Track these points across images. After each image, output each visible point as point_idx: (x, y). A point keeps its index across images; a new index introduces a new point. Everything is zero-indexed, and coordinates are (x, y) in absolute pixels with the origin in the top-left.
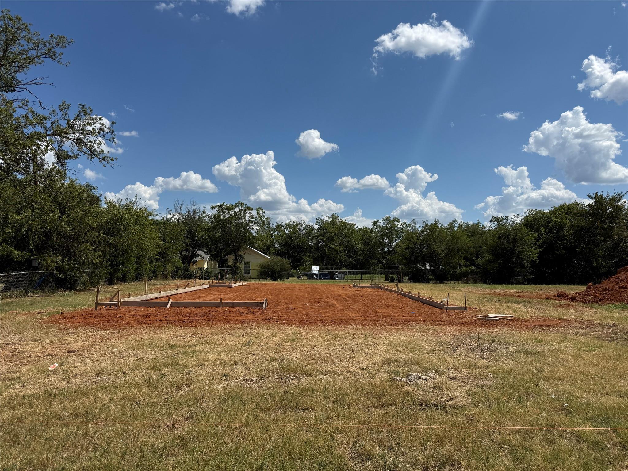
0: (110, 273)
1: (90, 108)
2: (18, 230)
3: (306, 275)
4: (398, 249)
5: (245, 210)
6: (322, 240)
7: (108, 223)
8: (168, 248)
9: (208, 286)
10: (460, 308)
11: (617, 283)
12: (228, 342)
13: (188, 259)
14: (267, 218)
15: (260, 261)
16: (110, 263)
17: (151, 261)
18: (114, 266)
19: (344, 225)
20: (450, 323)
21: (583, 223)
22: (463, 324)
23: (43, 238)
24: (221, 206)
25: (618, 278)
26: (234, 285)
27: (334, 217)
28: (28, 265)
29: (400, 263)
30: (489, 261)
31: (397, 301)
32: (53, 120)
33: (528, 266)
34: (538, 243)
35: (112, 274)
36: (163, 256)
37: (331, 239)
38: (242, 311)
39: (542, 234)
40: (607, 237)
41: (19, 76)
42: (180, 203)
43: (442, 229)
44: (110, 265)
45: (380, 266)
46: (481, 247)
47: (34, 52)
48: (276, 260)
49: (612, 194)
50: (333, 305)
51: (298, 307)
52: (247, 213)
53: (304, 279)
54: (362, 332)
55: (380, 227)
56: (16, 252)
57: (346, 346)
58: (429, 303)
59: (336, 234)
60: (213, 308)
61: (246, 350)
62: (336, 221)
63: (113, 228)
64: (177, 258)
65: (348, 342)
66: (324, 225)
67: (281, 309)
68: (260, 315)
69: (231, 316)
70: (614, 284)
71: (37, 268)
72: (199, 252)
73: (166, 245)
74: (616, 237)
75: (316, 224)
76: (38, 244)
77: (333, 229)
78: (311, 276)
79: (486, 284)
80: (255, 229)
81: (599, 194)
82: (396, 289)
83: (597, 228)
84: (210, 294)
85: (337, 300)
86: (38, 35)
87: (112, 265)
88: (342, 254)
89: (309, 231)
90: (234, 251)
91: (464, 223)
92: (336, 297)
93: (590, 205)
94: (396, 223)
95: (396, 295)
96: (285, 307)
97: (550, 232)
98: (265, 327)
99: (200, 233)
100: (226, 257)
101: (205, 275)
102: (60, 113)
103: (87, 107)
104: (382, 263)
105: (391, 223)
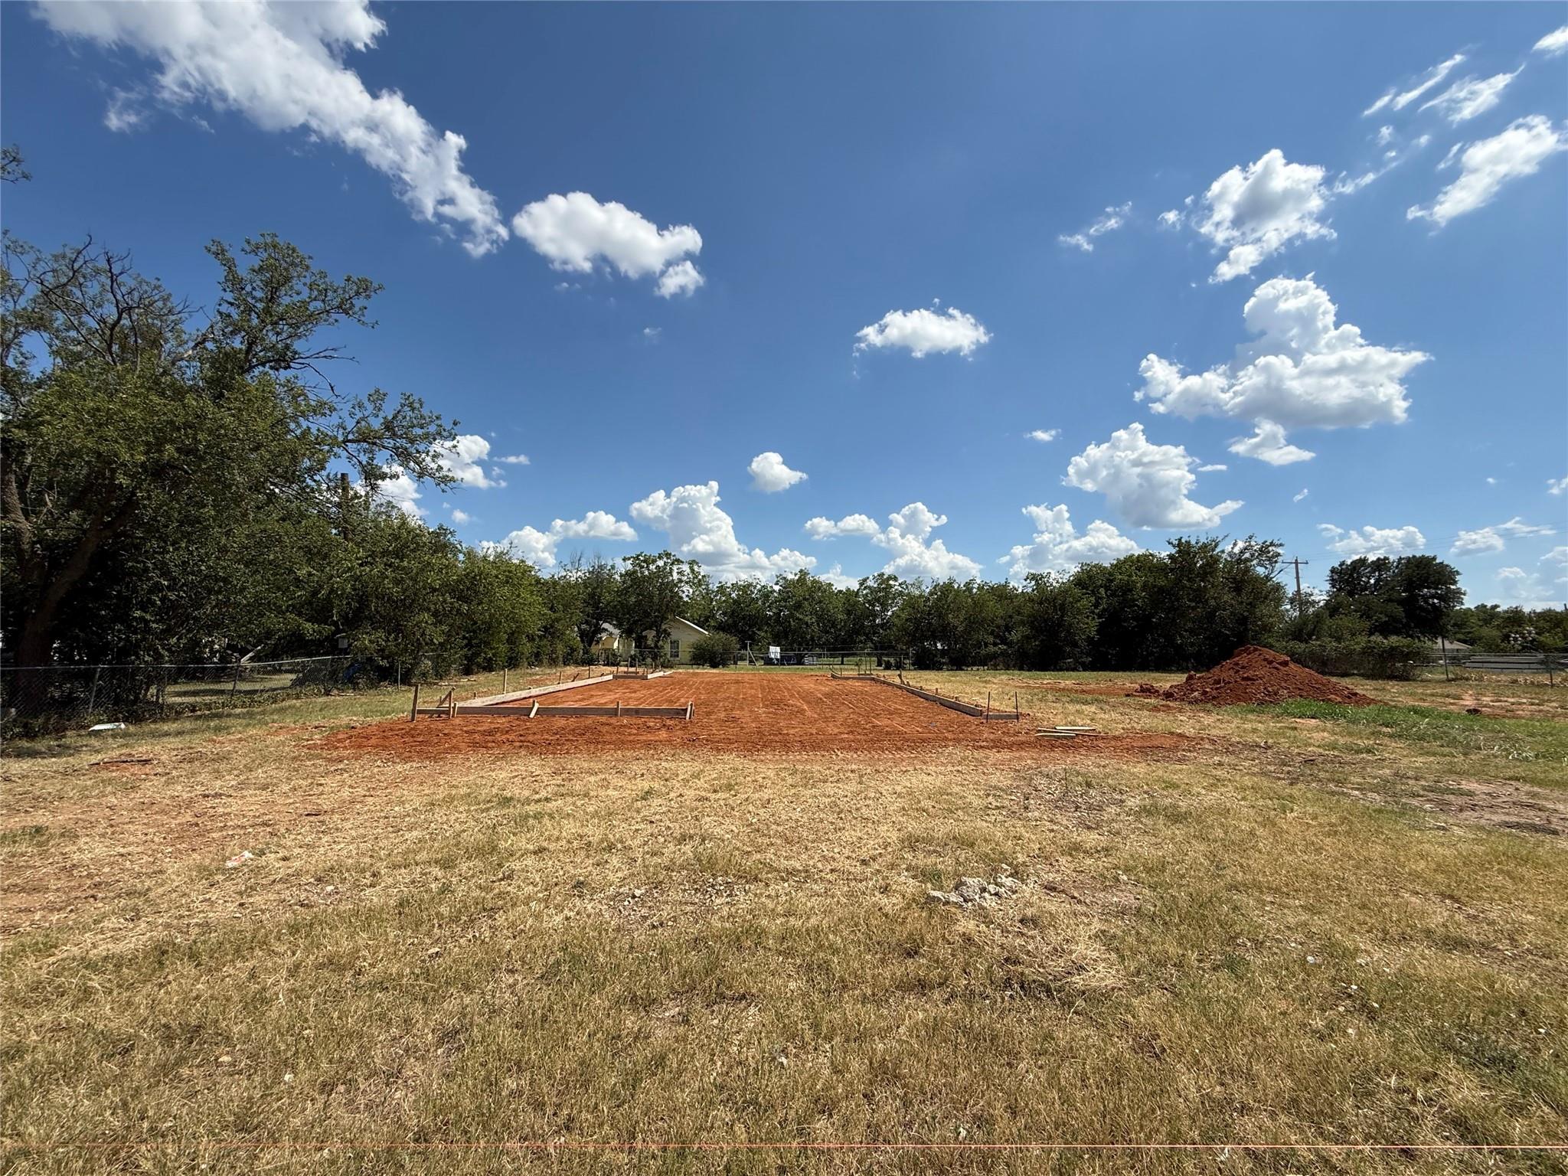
0: (466, 657)
1: (420, 400)
2: (315, 593)
3: (762, 658)
4: (896, 621)
5: (673, 564)
6: (785, 607)
7: (459, 581)
8: (558, 620)
9: (610, 677)
10: (1009, 717)
11: (1238, 671)
12: (610, 792)
13: (590, 637)
14: (704, 576)
15: (693, 639)
16: (465, 642)
17: (531, 638)
18: (472, 646)
19: (817, 586)
20: (997, 745)
21: (1162, 582)
22: (1021, 745)
23: (355, 605)
24: (637, 558)
25: (1237, 664)
26: (650, 676)
27: (803, 573)
28: (329, 645)
29: (898, 641)
30: (1027, 637)
31: (903, 703)
32: (357, 417)
33: (1083, 644)
34: (1097, 611)
35: (470, 659)
36: (549, 631)
37: (798, 606)
38: (652, 724)
39: (1101, 598)
40: (1198, 603)
41: (298, 345)
42: (579, 554)
43: (958, 590)
44: (466, 646)
45: (870, 644)
46: (1011, 617)
47: (319, 304)
48: (717, 637)
49: (1203, 540)
50: (802, 711)
51: (744, 715)
52: (675, 568)
53: (759, 664)
54: (854, 767)
55: (869, 587)
56: (308, 625)
57: (827, 800)
58: (955, 707)
59: (805, 599)
60: (604, 719)
61: (638, 811)
62: (805, 579)
63: (468, 589)
64: (573, 634)
65: (829, 788)
66: (788, 585)
67: (716, 720)
68: (679, 733)
69: (630, 735)
70: (1231, 672)
71: (345, 651)
72: (606, 625)
73: (554, 616)
74: (1212, 602)
75: (777, 584)
76: (347, 614)
77: (800, 591)
78: (769, 662)
80: (686, 592)
81: (1183, 541)
82: (897, 681)
83: (1184, 587)
84: (610, 691)
85: (808, 703)
86: (325, 277)
87: (469, 645)
88: (815, 628)
89: (766, 594)
90: (655, 624)
91: (985, 583)
92: (807, 697)
93: (1171, 557)
94: (891, 582)
95: (899, 692)
96: (722, 715)
97: (1114, 595)
98: (686, 756)
99: (607, 597)
100: (644, 633)
101: (612, 660)
102: (370, 407)
103: (415, 397)
104: (872, 640)
105: (885, 581)
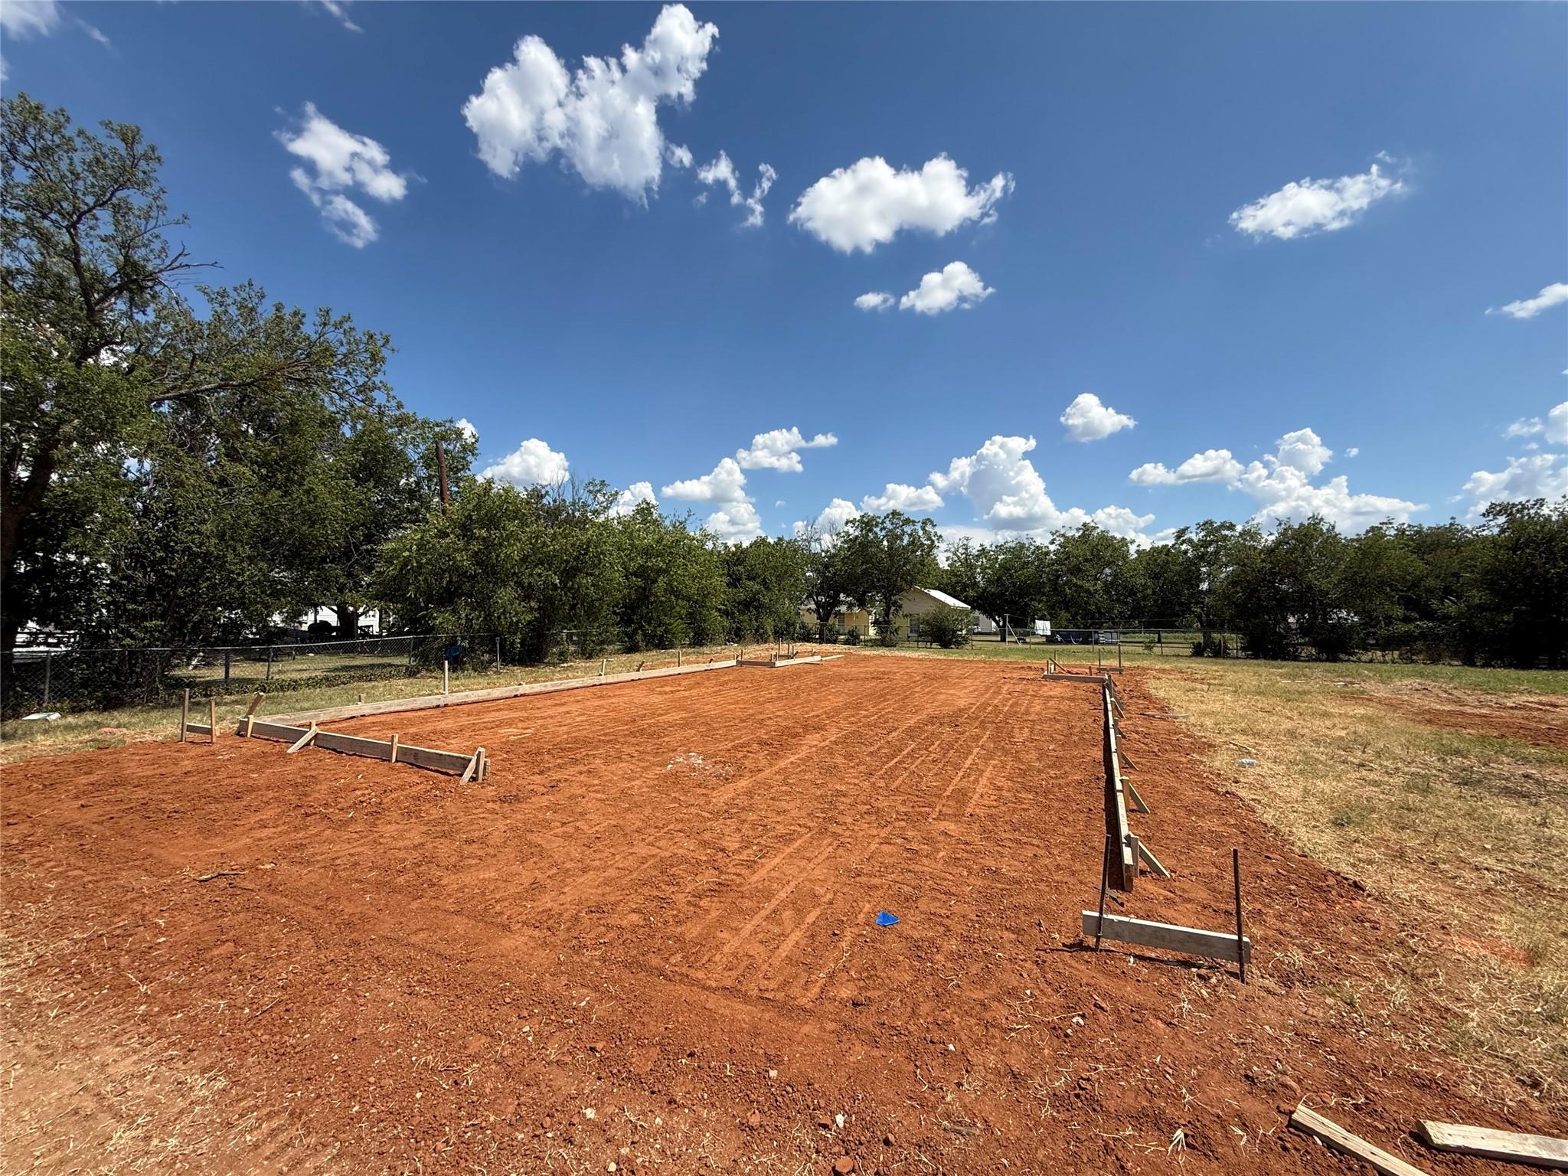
5: (902, 525)
6: (1062, 570)
9: (733, 663)
13: (827, 609)
19: (1106, 543)
27: (1087, 529)
30: (1483, 608)
46: (1456, 575)
52: (906, 530)
59: (1086, 560)
62: (1089, 535)
66: (1066, 543)
72: (843, 597)
75: (1052, 543)
76: (429, 591)
77: (1082, 551)
79: (1473, 664)
88: (1103, 597)
91: (1409, 526)
94: (1225, 532)
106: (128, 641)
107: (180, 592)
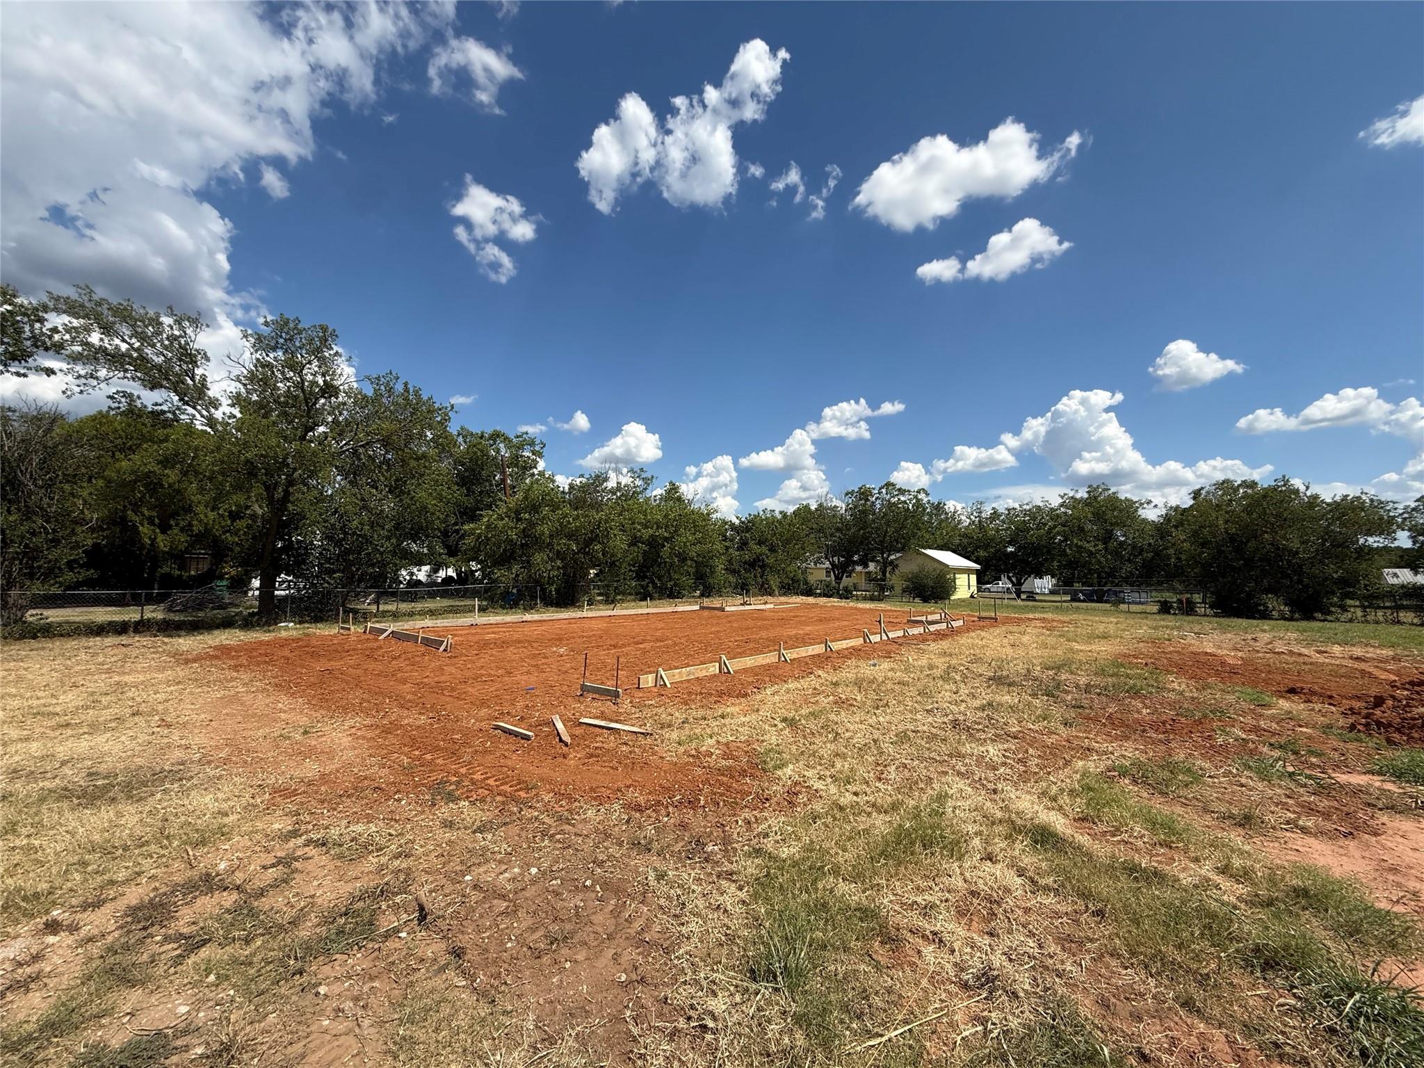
75: (1062, 505)
106: (326, 585)
107: (351, 557)
